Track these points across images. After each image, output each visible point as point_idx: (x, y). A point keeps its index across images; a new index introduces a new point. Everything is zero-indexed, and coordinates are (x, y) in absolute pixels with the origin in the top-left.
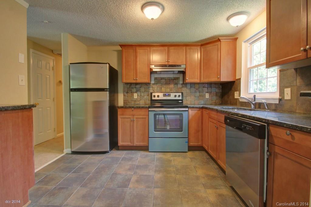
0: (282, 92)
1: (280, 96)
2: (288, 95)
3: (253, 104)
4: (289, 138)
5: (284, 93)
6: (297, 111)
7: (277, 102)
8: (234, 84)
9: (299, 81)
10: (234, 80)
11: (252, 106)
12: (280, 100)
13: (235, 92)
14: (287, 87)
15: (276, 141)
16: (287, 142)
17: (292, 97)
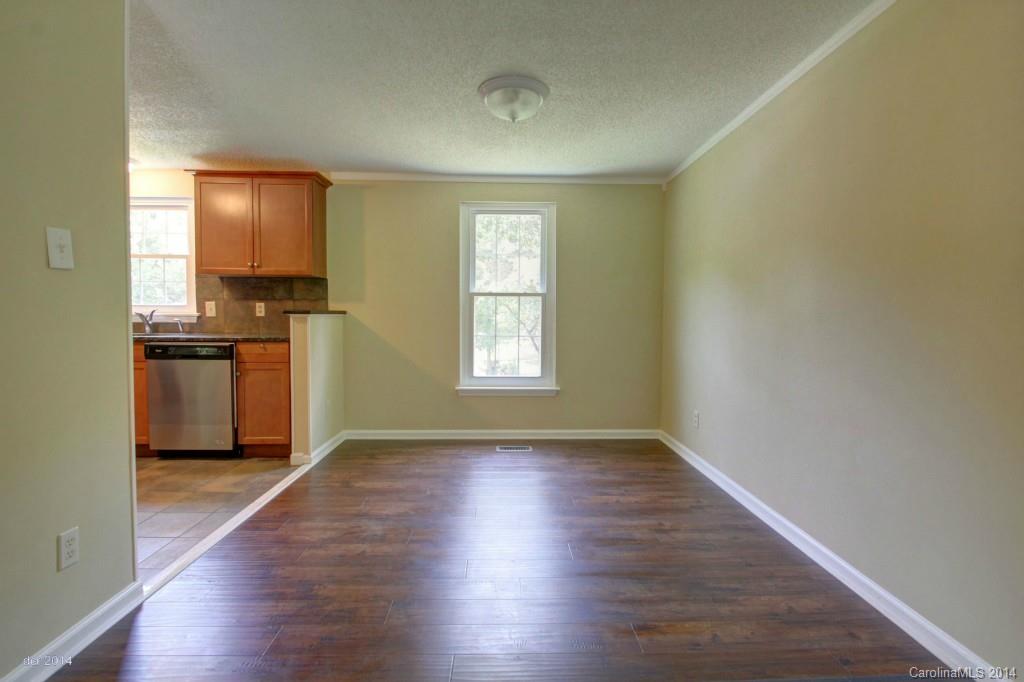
0: (201, 307)
1: (198, 311)
2: (211, 309)
3: (149, 325)
4: (262, 351)
5: (204, 308)
7: (195, 321)
9: (225, 294)
11: (147, 329)
12: (199, 317)
14: (209, 300)
15: (246, 358)
16: (261, 354)
17: (217, 312)
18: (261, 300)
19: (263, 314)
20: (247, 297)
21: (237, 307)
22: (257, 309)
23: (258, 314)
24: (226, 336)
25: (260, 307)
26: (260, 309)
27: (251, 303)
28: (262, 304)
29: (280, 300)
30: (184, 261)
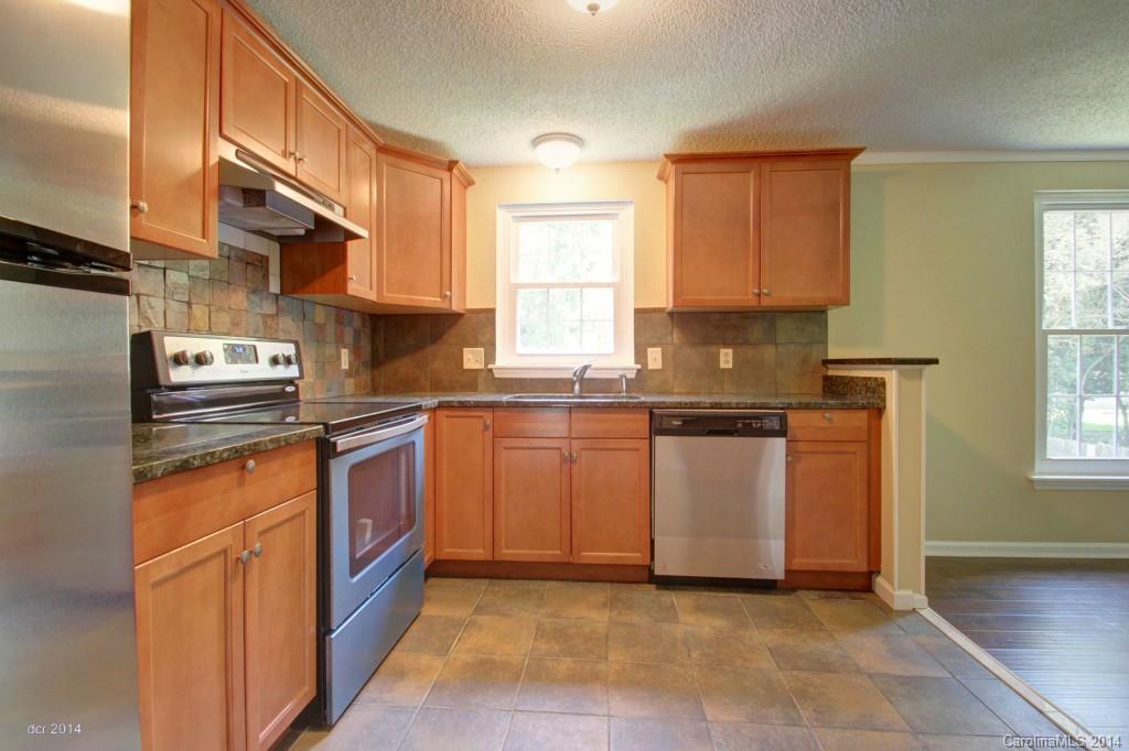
0: (640, 355)
1: (637, 362)
2: (655, 358)
5: (646, 357)
6: (675, 390)
7: (633, 376)
8: (455, 322)
10: (463, 312)
11: (577, 388)
12: (639, 371)
13: (465, 350)
14: (654, 346)
15: (799, 434)
17: (663, 364)
18: (726, 345)
19: (730, 366)
20: (707, 341)
21: (694, 356)
22: (722, 359)
23: (723, 366)
24: (725, 400)
25: (726, 354)
26: (726, 358)
27: (713, 349)
28: (730, 351)
29: (756, 345)
30: (611, 291)
